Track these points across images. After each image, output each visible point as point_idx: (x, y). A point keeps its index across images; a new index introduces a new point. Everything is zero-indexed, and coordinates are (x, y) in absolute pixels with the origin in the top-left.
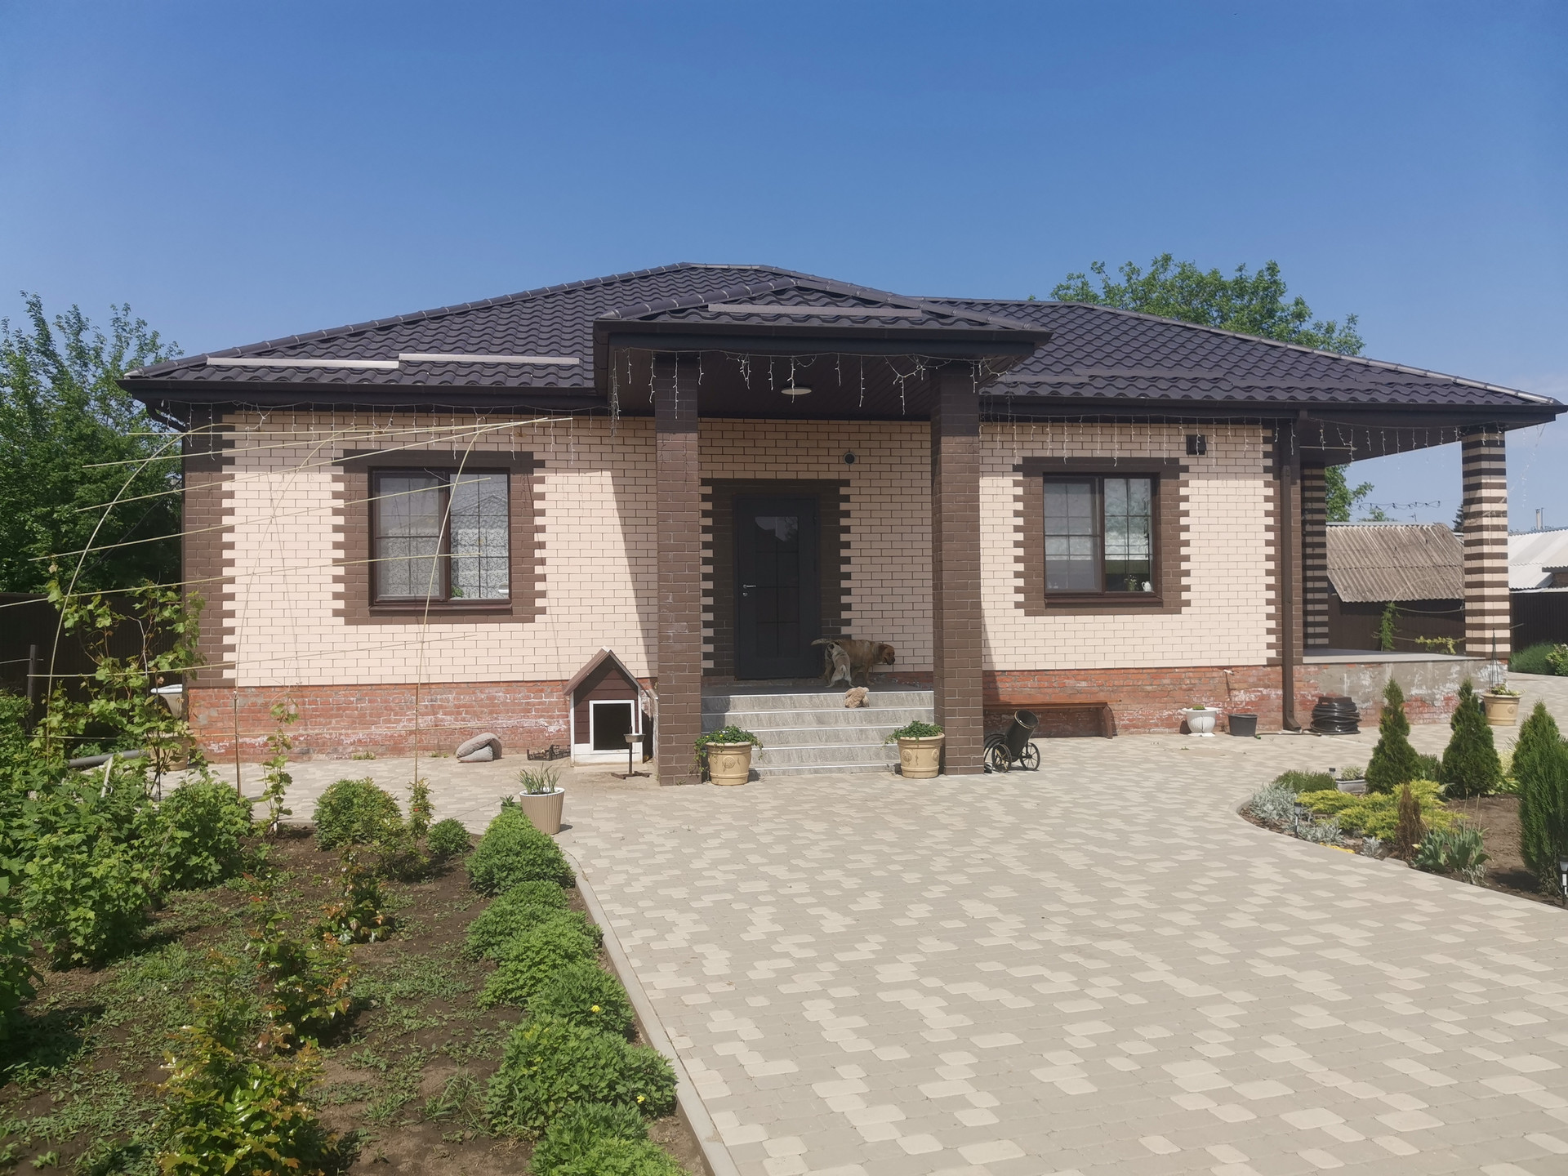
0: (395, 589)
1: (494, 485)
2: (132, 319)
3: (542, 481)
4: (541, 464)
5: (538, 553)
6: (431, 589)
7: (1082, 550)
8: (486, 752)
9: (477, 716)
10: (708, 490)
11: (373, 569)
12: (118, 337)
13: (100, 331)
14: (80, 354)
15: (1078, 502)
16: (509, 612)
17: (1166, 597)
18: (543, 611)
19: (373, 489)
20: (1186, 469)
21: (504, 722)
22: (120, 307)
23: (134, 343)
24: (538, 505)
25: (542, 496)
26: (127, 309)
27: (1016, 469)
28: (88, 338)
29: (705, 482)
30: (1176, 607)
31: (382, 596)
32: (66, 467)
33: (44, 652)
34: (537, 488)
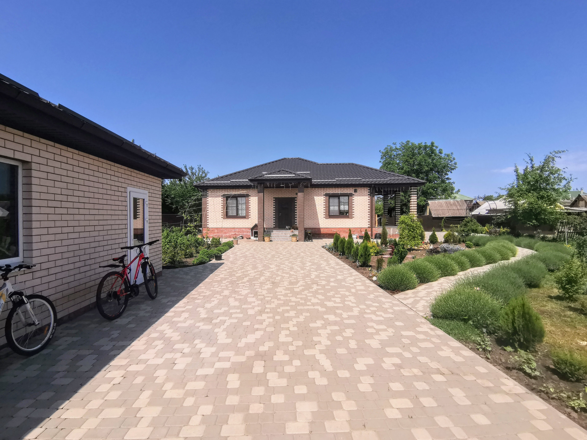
0: (230, 214)
1: (244, 199)
2: (201, 167)
3: (250, 198)
4: (250, 196)
5: (249, 209)
6: (235, 214)
7: (336, 208)
8: (241, 238)
9: (241, 233)
10: (274, 199)
11: (227, 212)
12: (199, 170)
13: (196, 169)
14: (192, 173)
15: (336, 200)
16: (245, 218)
17: (349, 216)
18: (250, 217)
19: (227, 200)
20: (354, 195)
21: (244, 234)
22: (199, 165)
23: (201, 172)
24: (249, 202)
25: (250, 201)
26: (200, 166)
27: (324, 195)
28: (194, 171)
29: (274, 198)
30: (352, 218)
31: (228, 215)
32: (190, 194)
33: (182, 222)
34: (249, 199)
